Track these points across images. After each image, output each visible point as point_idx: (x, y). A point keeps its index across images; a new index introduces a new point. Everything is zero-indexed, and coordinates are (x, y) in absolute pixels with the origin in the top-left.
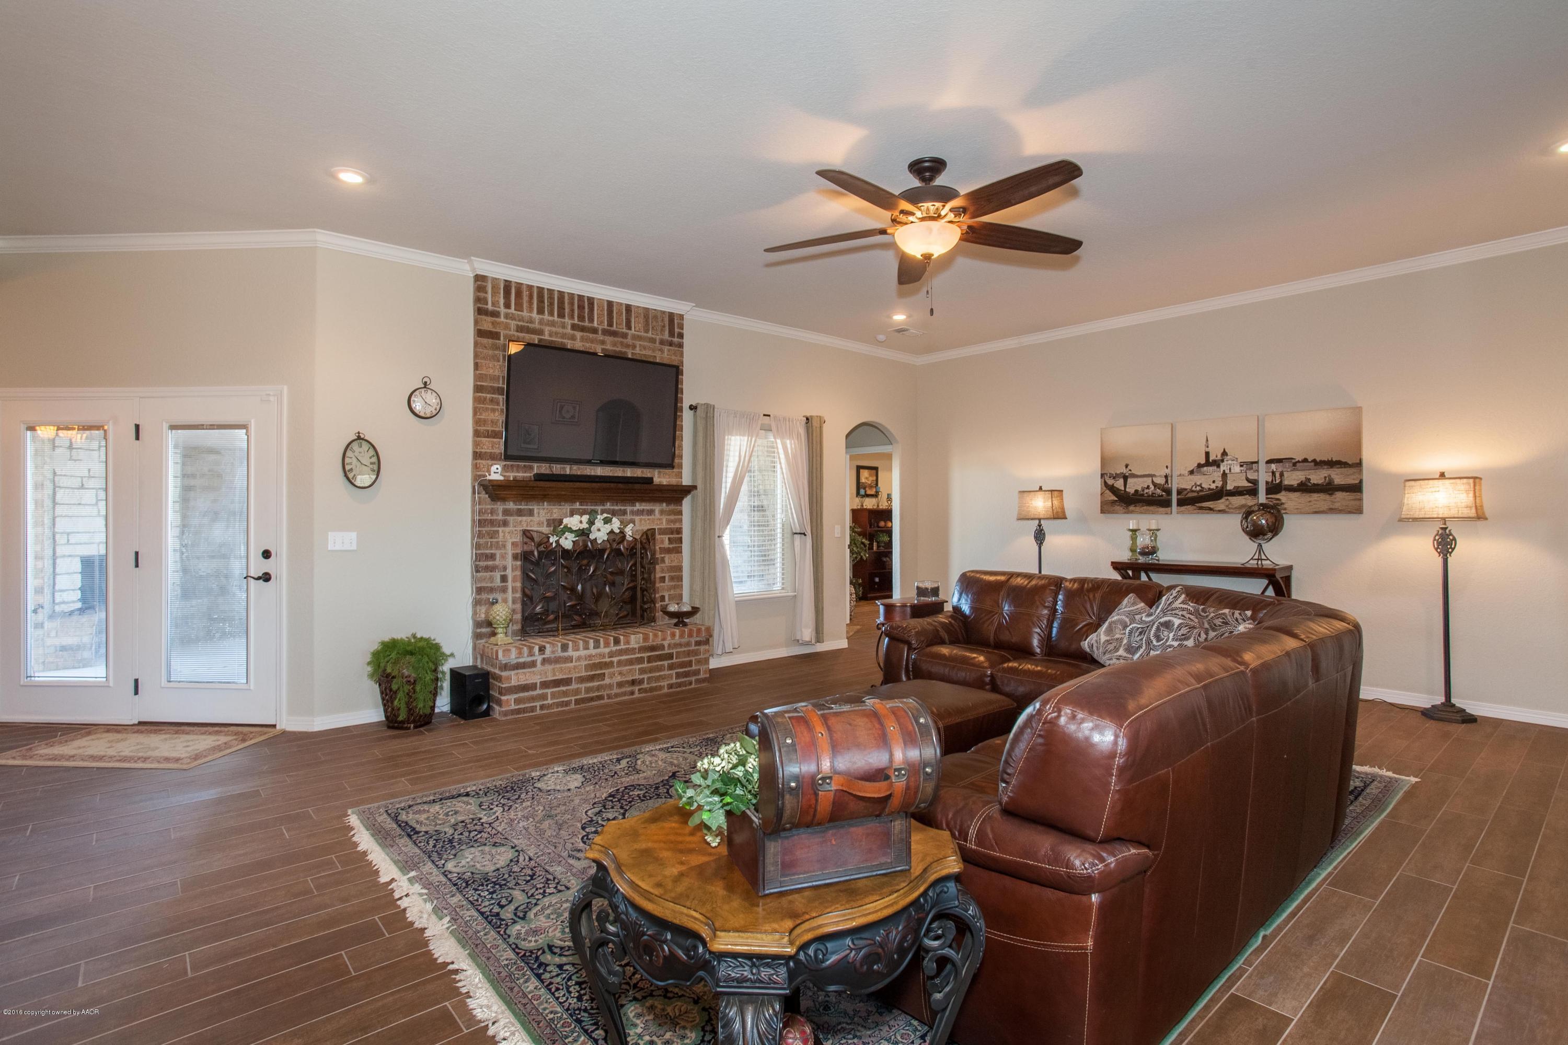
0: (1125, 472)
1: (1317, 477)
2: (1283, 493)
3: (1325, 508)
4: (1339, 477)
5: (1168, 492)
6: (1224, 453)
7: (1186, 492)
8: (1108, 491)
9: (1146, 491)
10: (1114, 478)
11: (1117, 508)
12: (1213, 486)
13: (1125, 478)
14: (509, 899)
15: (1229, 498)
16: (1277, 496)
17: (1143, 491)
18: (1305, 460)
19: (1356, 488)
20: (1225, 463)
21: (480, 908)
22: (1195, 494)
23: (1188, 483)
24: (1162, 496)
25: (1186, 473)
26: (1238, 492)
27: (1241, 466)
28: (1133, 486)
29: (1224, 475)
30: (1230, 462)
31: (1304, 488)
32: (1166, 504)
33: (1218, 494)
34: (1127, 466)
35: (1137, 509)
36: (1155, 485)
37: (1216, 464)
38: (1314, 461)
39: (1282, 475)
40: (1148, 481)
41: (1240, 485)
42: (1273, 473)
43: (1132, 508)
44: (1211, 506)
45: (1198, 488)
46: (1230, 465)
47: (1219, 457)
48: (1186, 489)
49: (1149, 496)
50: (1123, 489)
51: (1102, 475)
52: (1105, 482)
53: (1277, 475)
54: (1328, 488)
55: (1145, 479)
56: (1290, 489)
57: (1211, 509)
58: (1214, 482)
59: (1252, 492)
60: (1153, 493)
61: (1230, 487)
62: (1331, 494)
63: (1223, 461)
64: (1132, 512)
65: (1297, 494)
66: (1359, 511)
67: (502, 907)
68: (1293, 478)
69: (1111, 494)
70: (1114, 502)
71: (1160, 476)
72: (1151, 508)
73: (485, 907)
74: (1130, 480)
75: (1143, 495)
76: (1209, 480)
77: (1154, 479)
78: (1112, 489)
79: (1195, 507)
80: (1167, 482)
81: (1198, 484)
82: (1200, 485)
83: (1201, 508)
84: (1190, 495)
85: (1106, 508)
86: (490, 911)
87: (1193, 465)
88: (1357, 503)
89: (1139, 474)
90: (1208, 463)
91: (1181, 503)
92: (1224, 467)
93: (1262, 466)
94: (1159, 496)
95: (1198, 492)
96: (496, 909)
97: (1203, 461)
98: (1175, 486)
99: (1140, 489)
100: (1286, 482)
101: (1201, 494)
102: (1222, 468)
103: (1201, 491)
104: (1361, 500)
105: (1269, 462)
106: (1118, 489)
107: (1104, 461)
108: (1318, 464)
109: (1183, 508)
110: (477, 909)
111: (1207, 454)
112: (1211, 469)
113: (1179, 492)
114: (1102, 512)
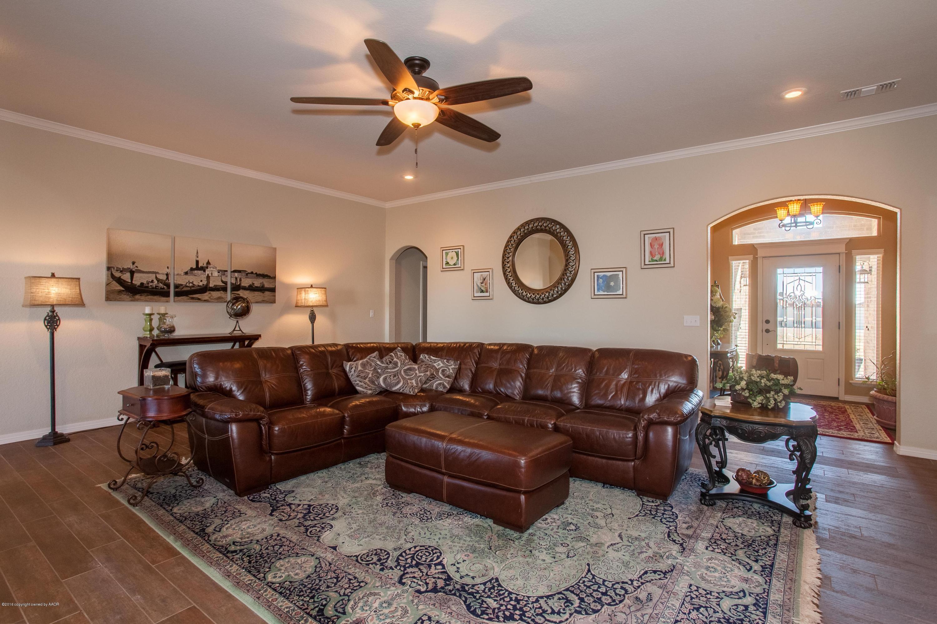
0: (132, 267)
1: (257, 283)
2: (241, 291)
3: (260, 300)
4: (267, 284)
5: (168, 286)
6: (208, 263)
7: (182, 287)
8: (114, 282)
9: (151, 284)
10: (121, 272)
11: (124, 296)
12: (201, 284)
13: (132, 273)
14: (734, 607)
15: (211, 292)
16: (238, 292)
17: (148, 284)
18: (252, 273)
19: (273, 290)
20: (209, 269)
21: (762, 618)
22: (189, 289)
23: (183, 281)
24: (164, 288)
25: (182, 273)
26: (216, 289)
27: (219, 272)
28: (138, 280)
29: (208, 277)
30: (212, 269)
31: (251, 288)
32: (166, 294)
33: (204, 289)
34: (133, 263)
35: (143, 298)
36: (158, 280)
37: (203, 269)
38: (256, 273)
39: (240, 280)
40: (153, 277)
41: (218, 284)
42: (236, 278)
43: (137, 297)
44: (200, 297)
45: (191, 285)
46: (212, 271)
47: (205, 265)
48: (182, 285)
49: (153, 288)
50: (130, 281)
51: (109, 269)
52: (112, 275)
53: (238, 280)
54: (262, 289)
55: (150, 275)
56: (245, 288)
57: (199, 299)
58: (201, 281)
59: (224, 289)
60: (156, 286)
61: (211, 285)
62: (263, 293)
63: (207, 268)
64: (137, 300)
65: (248, 292)
66: (274, 302)
67: (746, 607)
68: (246, 282)
69: (117, 284)
70: (120, 292)
71: (163, 274)
72: (155, 297)
73: (757, 615)
74: (136, 275)
75: (147, 287)
76: (198, 280)
77: (158, 276)
78: (119, 281)
79: (188, 298)
80: (168, 278)
81: (191, 281)
82: (192, 283)
83: (193, 298)
84: (185, 289)
85: (110, 296)
86: (758, 610)
87: (187, 269)
88: (273, 297)
89: (145, 270)
90: (198, 268)
91: (177, 294)
92: (208, 272)
93: (229, 274)
94: (161, 288)
95: (191, 287)
96: (751, 608)
97: (194, 267)
98: (172, 282)
99: (145, 283)
100: (243, 285)
101: (193, 288)
102: (207, 272)
103: (193, 287)
104: (275, 296)
105: (235, 271)
106: (125, 281)
107: (111, 256)
108: (258, 275)
109: (180, 298)
110: (765, 618)
111: (197, 262)
112: (200, 272)
113: (176, 286)
114: (108, 299)
